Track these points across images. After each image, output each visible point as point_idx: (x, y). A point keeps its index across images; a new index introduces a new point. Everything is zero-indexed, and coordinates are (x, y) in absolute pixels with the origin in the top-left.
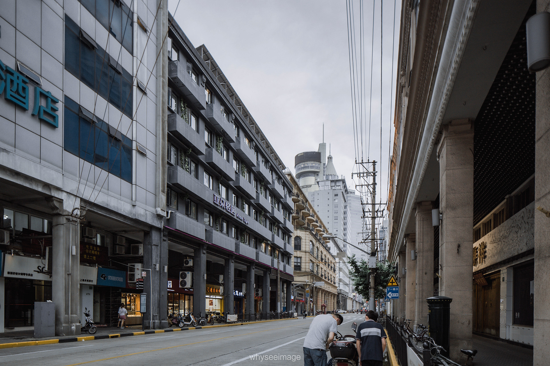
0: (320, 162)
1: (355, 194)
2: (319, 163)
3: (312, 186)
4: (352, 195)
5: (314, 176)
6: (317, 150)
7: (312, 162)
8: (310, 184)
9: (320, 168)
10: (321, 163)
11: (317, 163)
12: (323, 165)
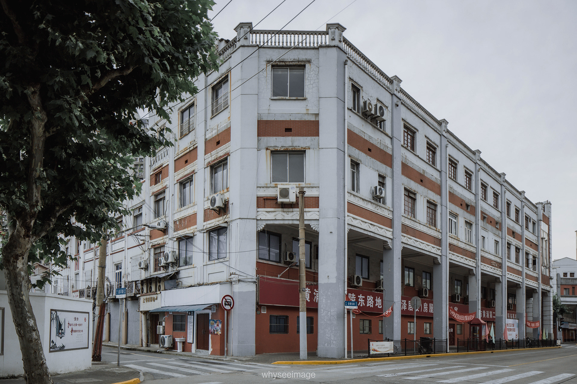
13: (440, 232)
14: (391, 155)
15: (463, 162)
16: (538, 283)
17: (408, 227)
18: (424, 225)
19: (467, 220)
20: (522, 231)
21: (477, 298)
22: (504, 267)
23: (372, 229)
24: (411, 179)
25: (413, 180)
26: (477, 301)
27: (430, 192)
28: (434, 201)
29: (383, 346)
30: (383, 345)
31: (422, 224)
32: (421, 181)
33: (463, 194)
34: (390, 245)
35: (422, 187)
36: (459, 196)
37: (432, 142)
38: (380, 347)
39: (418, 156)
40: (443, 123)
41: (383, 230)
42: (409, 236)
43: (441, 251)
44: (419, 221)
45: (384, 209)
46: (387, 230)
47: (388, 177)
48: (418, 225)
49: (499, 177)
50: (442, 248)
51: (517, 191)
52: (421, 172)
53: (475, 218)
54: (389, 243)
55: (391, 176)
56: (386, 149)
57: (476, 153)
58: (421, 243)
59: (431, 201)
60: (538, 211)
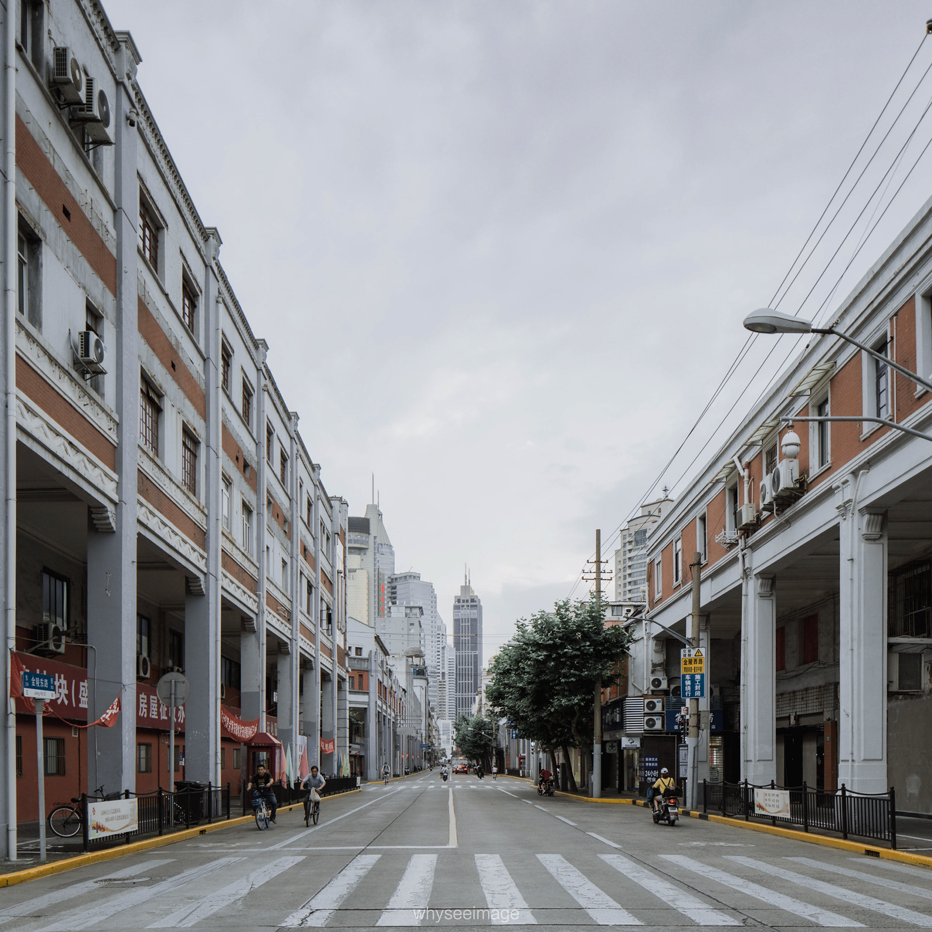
0: (369, 534)
1: (421, 580)
2: (367, 535)
3: (357, 571)
4: (415, 581)
5: (360, 555)
6: (363, 516)
7: (357, 534)
8: (355, 568)
9: (368, 542)
10: (370, 536)
11: (364, 535)
12: (373, 538)
13: (205, 514)
14: (115, 261)
15: (240, 358)
16: (332, 661)
17: (148, 481)
18: (178, 487)
19: (245, 500)
20: (315, 549)
21: (259, 686)
22: (294, 622)
23: (73, 459)
24: (154, 350)
25: (157, 355)
26: (261, 693)
27: (188, 403)
28: (195, 429)
29: (118, 814)
30: (116, 811)
31: (174, 483)
32: (173, 366)
33: (240, 435)
34: (111, 520)
35: (174, 382)
36: (234, 435)
37: (192, 274)
38: (111, 816)
39: (166, 295)
40: (211, 238)
41: (97, 471)
42: (151, 507)
43: (206, 563)
44: (170, 472)
45: (100, 412)
46: (106, 475)
47: (107, 318)
48: (167, 481)
49: (289, 417)
50: (208, 555)
51: (310, 462)
52: (173, 342)
53: (257, 499)
54: (109, 514)
55: (114, 320)
56: (105, 234)
57: (260, 346)
58: (173, 531)
59: (190, 427)
60: (334, 514)
